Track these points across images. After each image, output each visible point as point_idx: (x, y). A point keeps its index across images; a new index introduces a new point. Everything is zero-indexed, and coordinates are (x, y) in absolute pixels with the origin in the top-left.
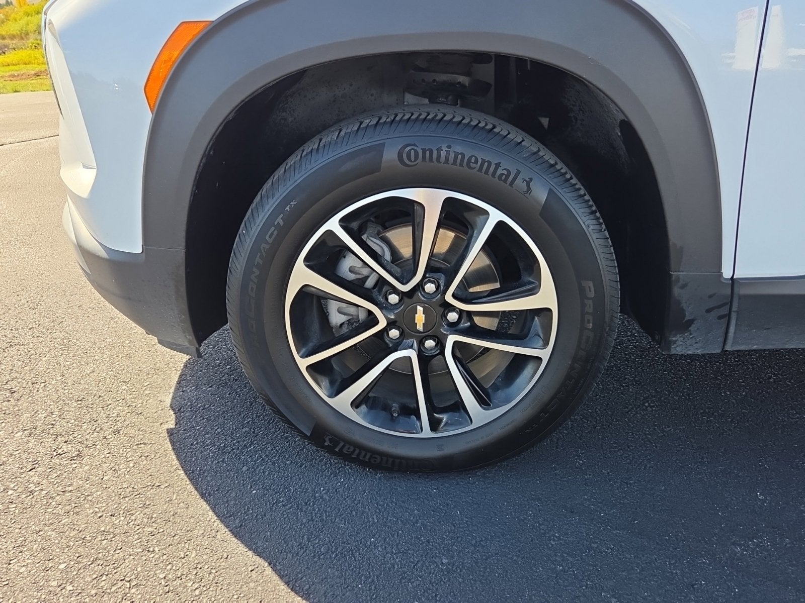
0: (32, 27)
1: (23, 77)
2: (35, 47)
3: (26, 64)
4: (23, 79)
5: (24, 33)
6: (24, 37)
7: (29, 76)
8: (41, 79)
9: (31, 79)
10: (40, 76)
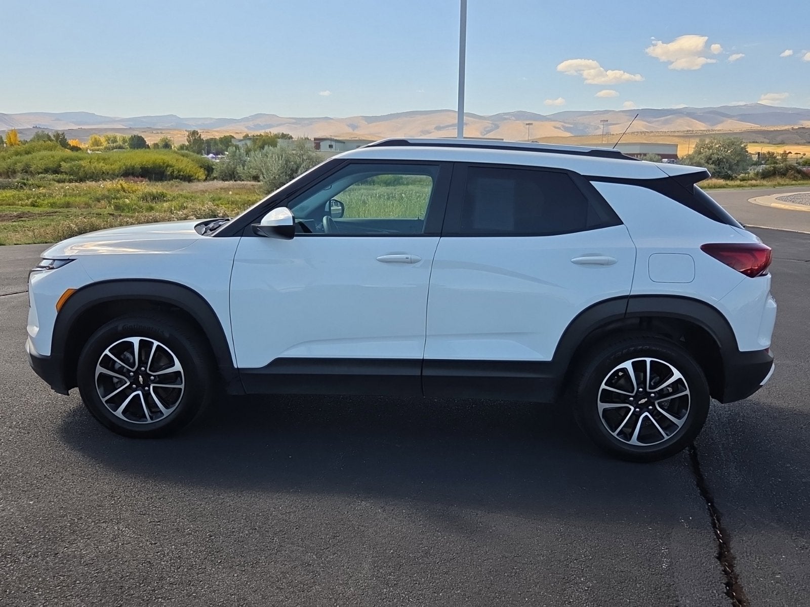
0: (19, 167)
1: (6, 218)
2: (21, 187)
3: (10, 205)
4: (4, 220)
5: (11, 172)
6: (10, 175)
7: (11, 218)
8: (22, 221)
9: (13, 220)
10: (22, 218)
